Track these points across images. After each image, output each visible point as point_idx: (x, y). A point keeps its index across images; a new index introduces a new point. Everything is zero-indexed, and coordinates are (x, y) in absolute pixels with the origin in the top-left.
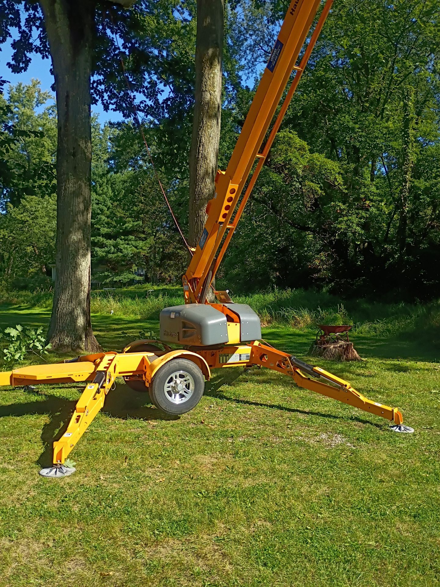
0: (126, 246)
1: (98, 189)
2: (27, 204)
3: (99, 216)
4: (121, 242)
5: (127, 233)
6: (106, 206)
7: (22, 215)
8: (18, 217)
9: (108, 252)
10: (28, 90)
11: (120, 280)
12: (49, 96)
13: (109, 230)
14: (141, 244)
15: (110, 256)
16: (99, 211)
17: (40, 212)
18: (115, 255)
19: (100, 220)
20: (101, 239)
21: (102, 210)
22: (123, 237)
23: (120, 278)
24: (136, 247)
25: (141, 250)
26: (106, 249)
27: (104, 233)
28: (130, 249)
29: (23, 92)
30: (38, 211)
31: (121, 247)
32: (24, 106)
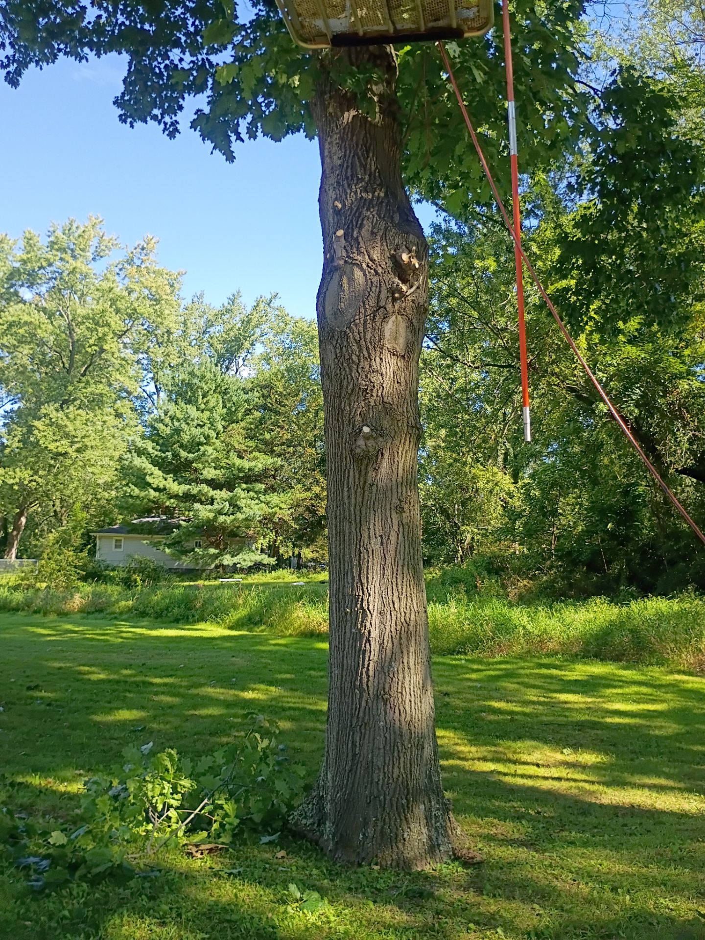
0: (249, 501)
1: (200, 400)
2: (68, 423)
3: (202, 449)
4: (243, 494)
5: (250, 478)
6: (215, 430)
7: (58, 444)
8: (52, 446)
9: (220, 512)
10: (84, 232)
11: (235, 564)
12: (116, 245)
13: (218, 472)
14: (274, 498)
15: (221, 519)
16: (202, 439)
17: (91, 438)
18: (232, 517)
19: (204, 454)
20: (205, 488)
21: (207, 437)
22: (244, 486)
23: (236, 560)
24: (267, 503)
25: (277, 509)
26: (216, 506)
27: (209, 477)
28: (257, 507)
29: (76, 235)
30: (89, 436)
31: (242, 503)
32: (74, 257)
